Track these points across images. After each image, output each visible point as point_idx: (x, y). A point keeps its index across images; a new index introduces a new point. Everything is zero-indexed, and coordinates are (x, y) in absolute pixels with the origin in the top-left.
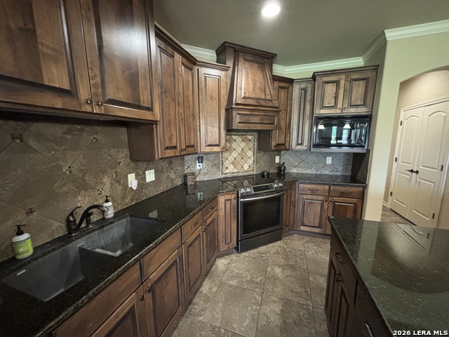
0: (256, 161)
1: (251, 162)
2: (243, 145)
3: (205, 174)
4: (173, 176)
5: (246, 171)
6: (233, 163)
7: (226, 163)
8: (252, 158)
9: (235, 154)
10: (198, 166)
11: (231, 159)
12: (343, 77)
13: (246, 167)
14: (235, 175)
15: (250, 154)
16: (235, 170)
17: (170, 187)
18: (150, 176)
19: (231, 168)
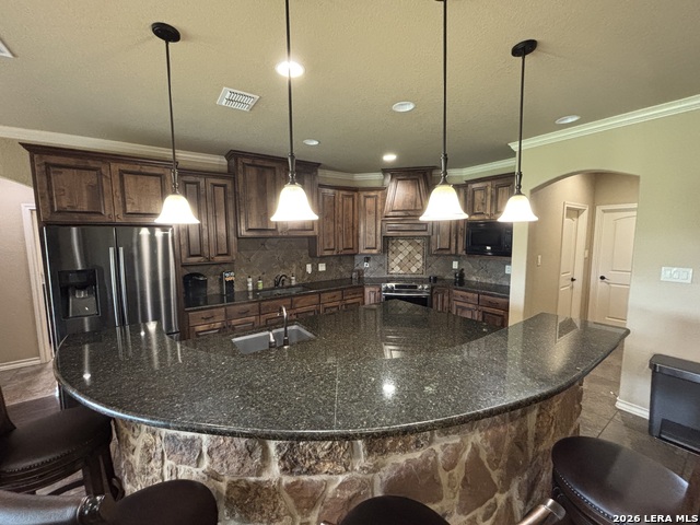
0: (426, 265)
1: (420, 265)
2: (410, 248)
3: (372, 272)
4: (342, 270)
5: (414, 274)
6: (399, 265)
7: (392, 264)
8: (421, 262)
9: (401, 257)
10: (366, 265)
11: (397, 260)
12: (489, 183)
13: (414, 270)
14: (402, 276)
15: (419, 257)
16: (401, 272)
17: (338, 277)
18: (322, 267)
19: (397, 269)
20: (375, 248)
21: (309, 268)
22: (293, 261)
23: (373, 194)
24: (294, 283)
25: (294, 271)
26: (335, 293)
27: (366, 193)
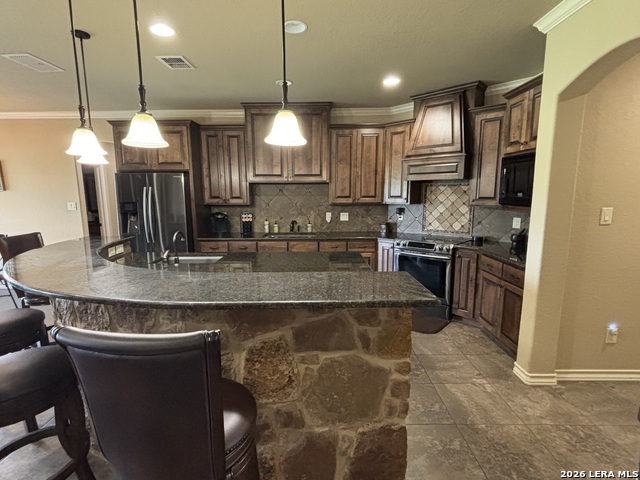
0: (473, 221)
1: (465, 220)
2: (453, 198)
3: (406, 227)
5: (457, 232)
6: (438, 219)
7: (430, 218)
8: (468, 216)
9: (441, 209)
11: (436, 214)
13: (457, 226)
14: (441, 234)
15: (465, 209)
16: (441, 228)
18: (344, 217)
19: (436, 225)
20: (400, 197)
21: (329, 216)
22: (312, 208)
23: (400, 129)
24: (309, 230)
25: (312, 219)
26: (337, 243)
27: (393, 130)
